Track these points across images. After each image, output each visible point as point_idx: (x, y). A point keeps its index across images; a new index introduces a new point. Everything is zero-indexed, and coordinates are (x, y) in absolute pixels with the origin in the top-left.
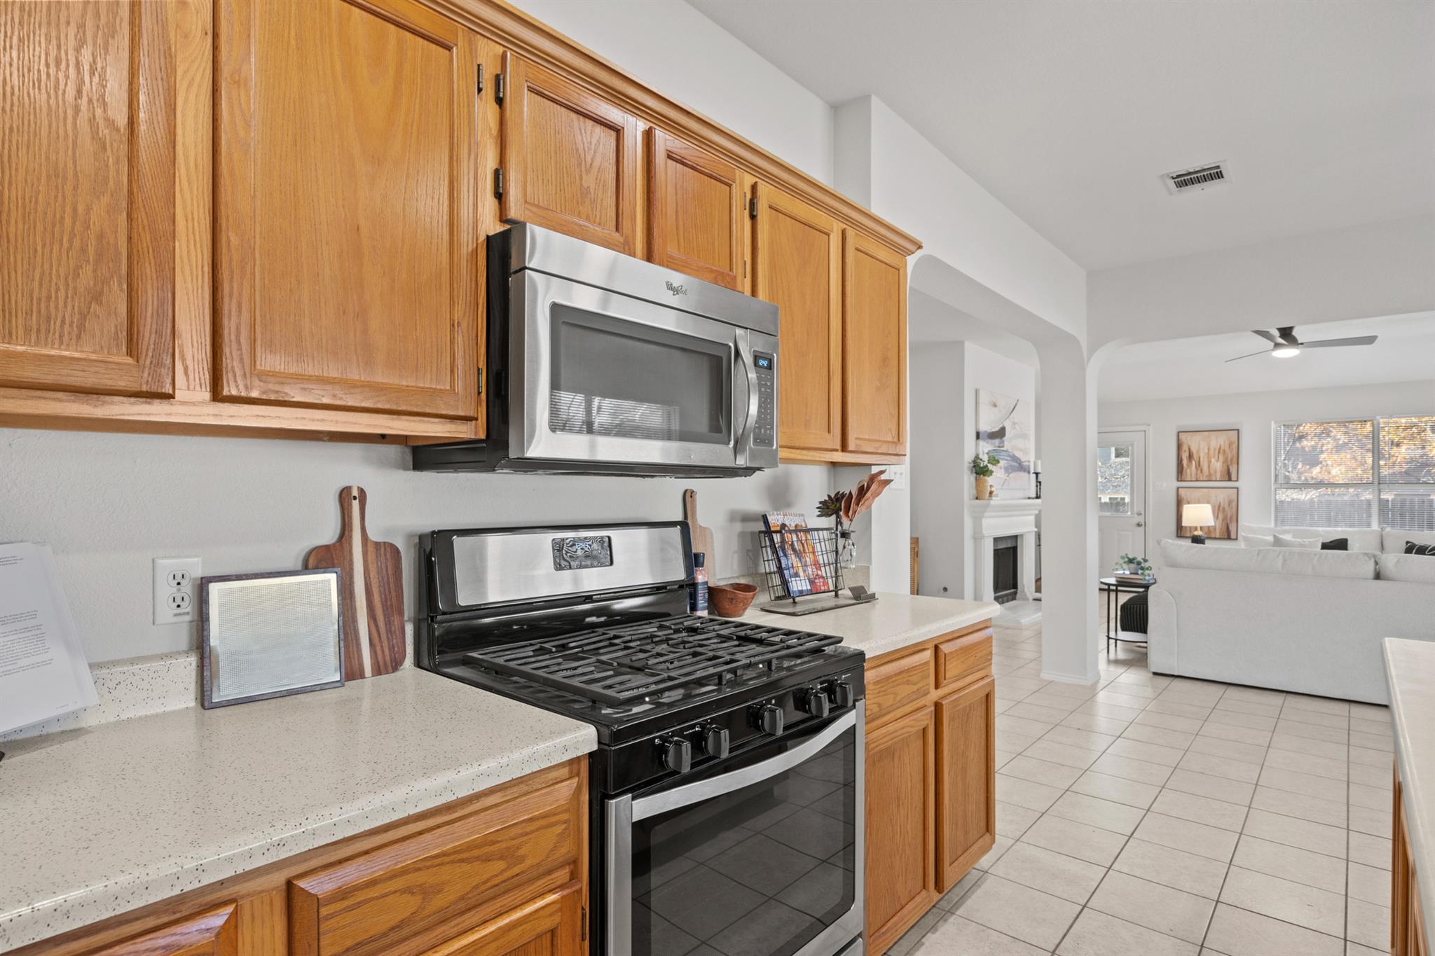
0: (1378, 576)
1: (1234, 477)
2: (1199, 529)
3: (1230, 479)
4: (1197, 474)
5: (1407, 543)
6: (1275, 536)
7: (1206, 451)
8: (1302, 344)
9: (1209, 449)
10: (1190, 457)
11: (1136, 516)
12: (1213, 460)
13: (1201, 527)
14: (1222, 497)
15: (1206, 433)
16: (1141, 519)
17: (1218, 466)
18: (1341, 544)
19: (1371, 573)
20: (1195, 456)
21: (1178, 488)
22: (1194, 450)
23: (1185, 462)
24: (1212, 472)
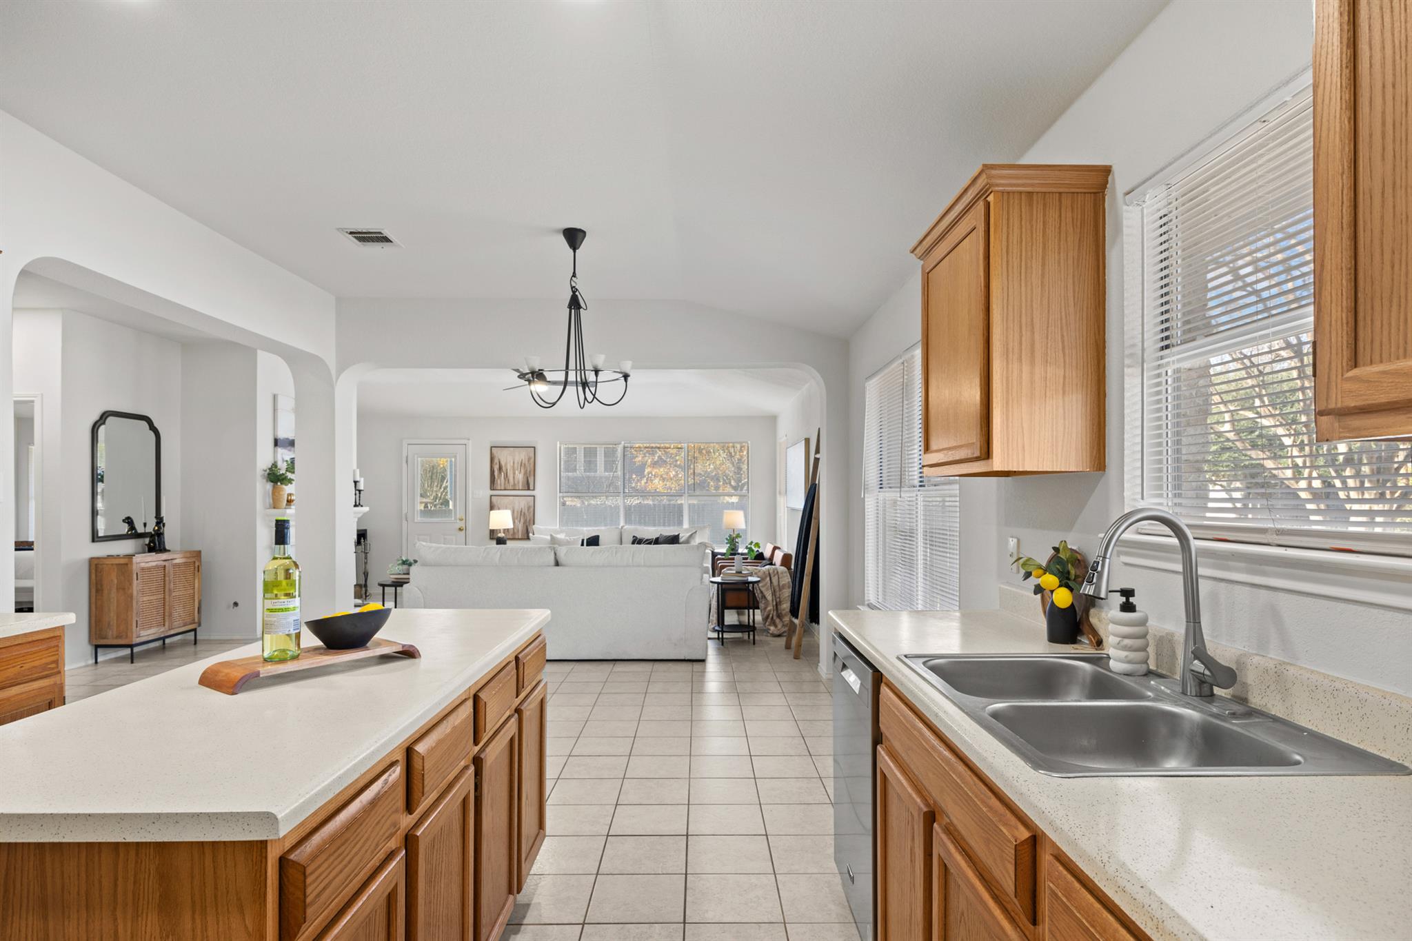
0: (557, 564)
1: (531, 487)
2: (502, 531)
3: (529, 489)
4: (505, 484)
5: (634, 537)
6: (551, 535)
7: (512, 464)
8: (549, 382)
9: (514, 463)
10: (500, 469)
11: (458, 521)
12: (517, 472)
13: (504, 530)
14: (521, 503)
15: (512, 449)
16: (462, 524)
17: (520, 477)
18: (593, 541)
19: (552, 561)
20: (504, 468)
21: (491, 496)
22: (503, 463)
23: (496, 473)
24: (516, 482)
